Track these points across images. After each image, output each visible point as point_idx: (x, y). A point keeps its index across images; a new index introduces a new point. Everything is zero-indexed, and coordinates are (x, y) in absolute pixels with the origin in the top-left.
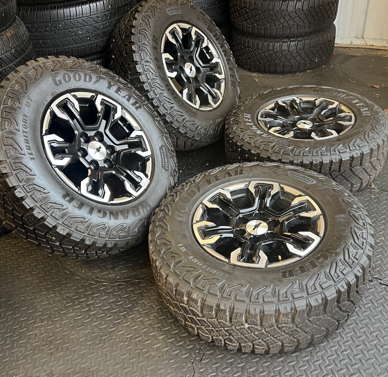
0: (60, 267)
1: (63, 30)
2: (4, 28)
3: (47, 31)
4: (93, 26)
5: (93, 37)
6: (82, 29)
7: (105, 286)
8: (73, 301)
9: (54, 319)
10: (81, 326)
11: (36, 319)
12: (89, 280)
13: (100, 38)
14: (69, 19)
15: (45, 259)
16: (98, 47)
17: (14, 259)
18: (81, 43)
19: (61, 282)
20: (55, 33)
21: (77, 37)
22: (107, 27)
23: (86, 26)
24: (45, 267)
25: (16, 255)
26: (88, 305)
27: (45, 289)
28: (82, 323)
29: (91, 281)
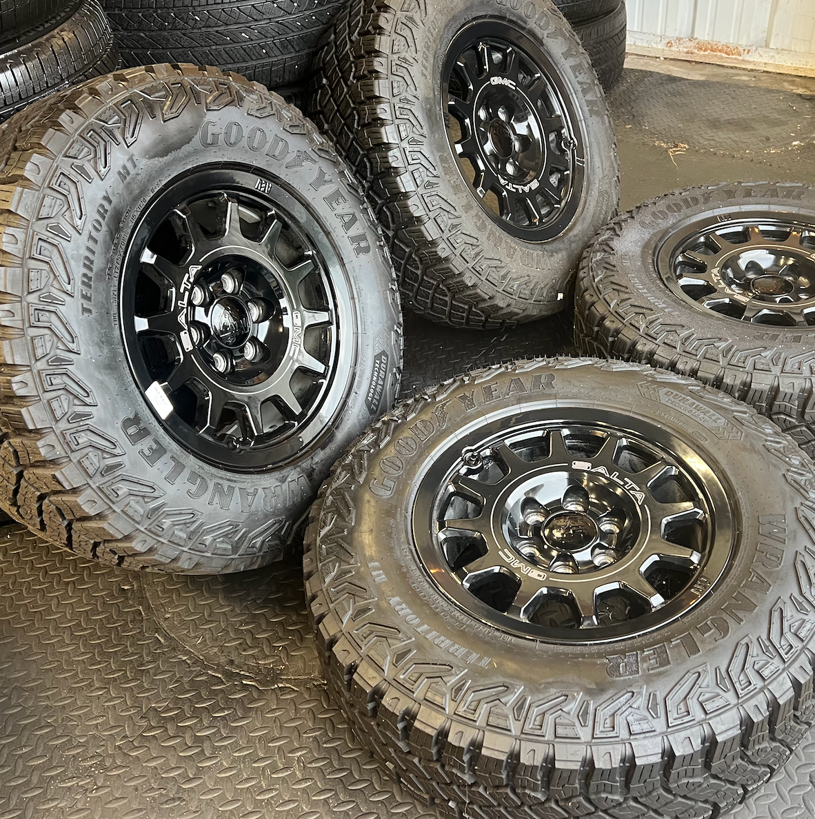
0: (144, 623)
1: (204, 29)
2: (47, 25)
3: (165, 30)
4: (277, 22)
5: (275, 48)
6: (249, 27)
7: (247, 690)
8: (163, 723)
9: (111, 770)
10: (174, 799)
11: (68, 768)
12: (212, 669)
13: (292, 50)
14: (218, 3)
15: (111, 595)
16: (287, 72)
17: (38, 590)
18: (245, 61)
19: (142, 665)
20: (184, 34)
21: (237, 46)
22: (312, 24)
23: (260, 20)
24: (109, 619)
25: (44, 578)
26: (199, 740)
27: (101, 682)
28: (178, 790)
29: (215, 671)
